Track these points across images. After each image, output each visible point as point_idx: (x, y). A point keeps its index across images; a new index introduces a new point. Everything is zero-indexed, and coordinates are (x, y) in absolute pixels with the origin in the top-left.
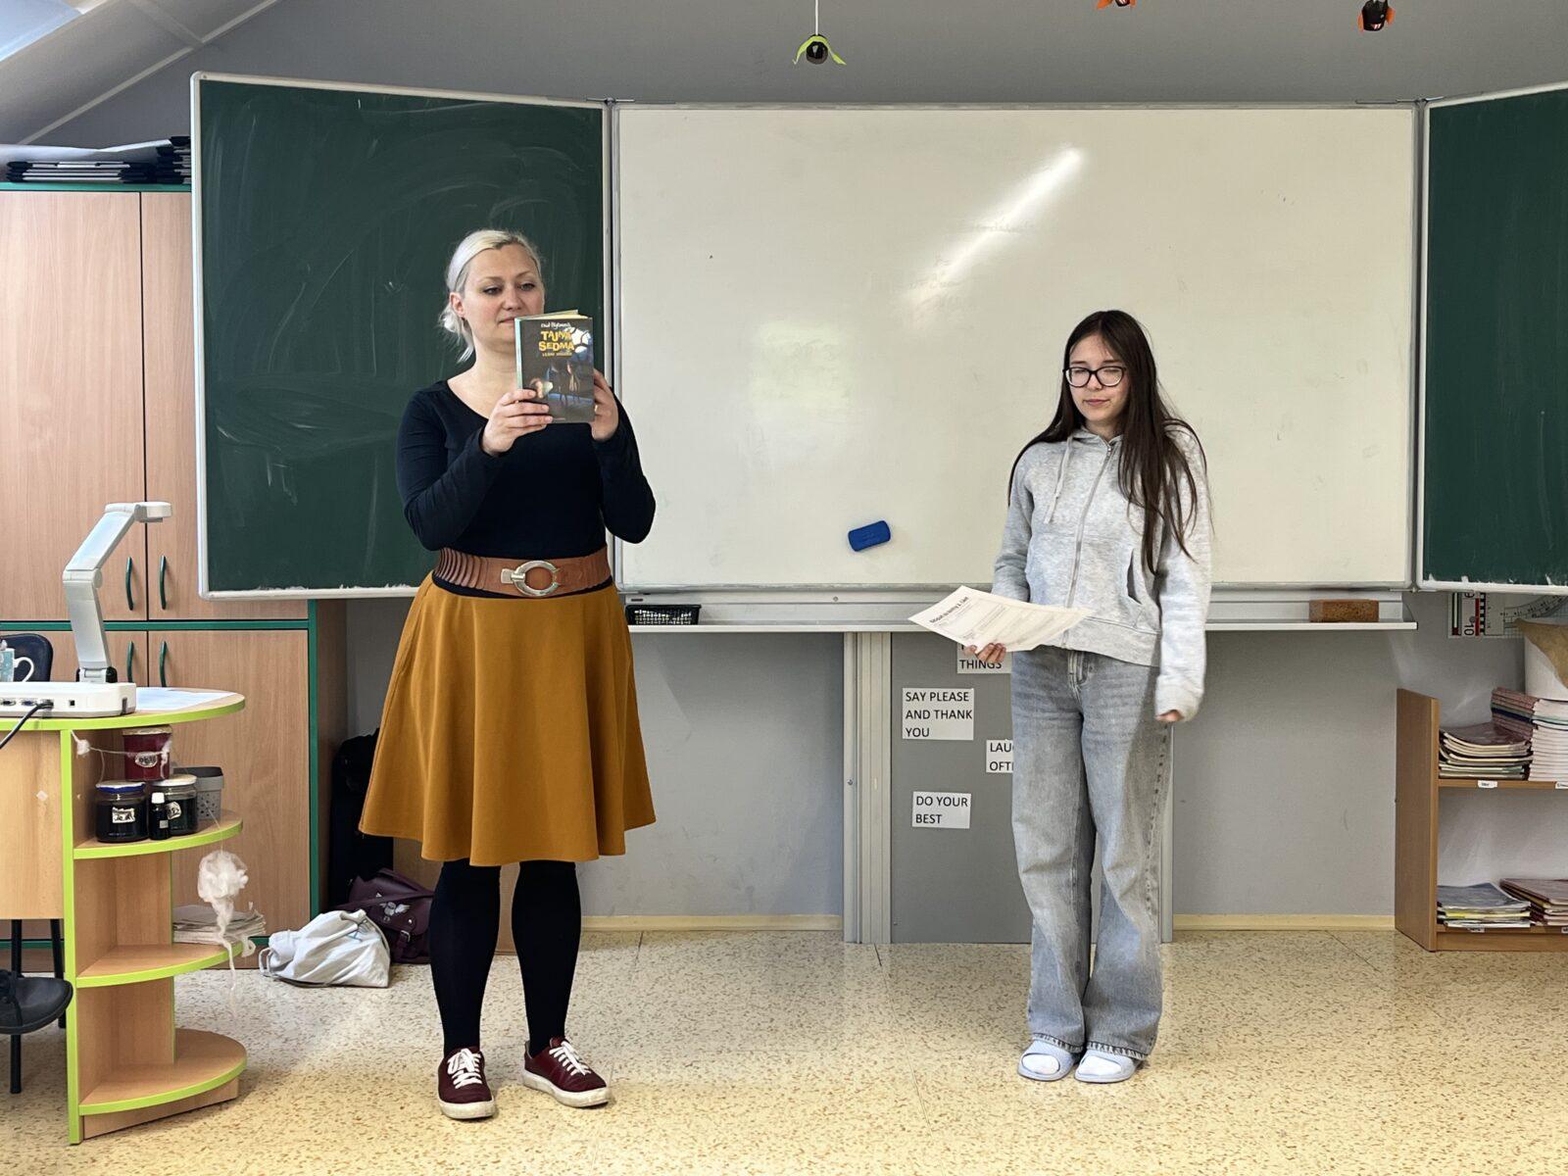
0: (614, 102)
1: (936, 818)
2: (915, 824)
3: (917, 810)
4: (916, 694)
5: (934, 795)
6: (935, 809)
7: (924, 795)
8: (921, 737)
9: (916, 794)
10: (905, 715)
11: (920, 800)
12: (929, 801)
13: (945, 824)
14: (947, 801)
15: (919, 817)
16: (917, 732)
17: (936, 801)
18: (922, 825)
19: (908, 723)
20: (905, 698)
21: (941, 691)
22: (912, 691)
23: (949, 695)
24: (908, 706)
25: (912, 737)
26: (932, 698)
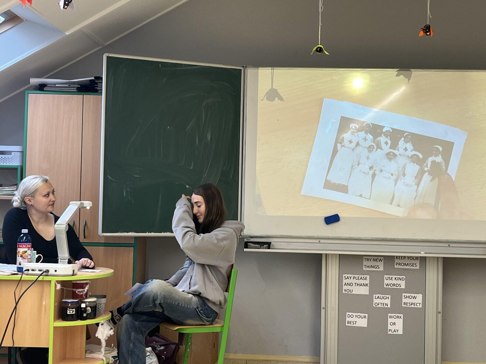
1: (355, 323)
2: (347, 325)
3: (348, 319)
4: (348, 277)
6: (354, 319)
8: (350, 293)
9: (347, 313)
10: (344, 284)
11: (349, 316)
12: (352, 316)
13: (357, 325)
14: (359, 317)
15: (348, 322)
16: (348, 291)
17: (355, 316)
19: (345, 287)
20: (344, 278)
21: (357, 276)
23: (360, 278)
24: (345, 281)
26: (354, 279)
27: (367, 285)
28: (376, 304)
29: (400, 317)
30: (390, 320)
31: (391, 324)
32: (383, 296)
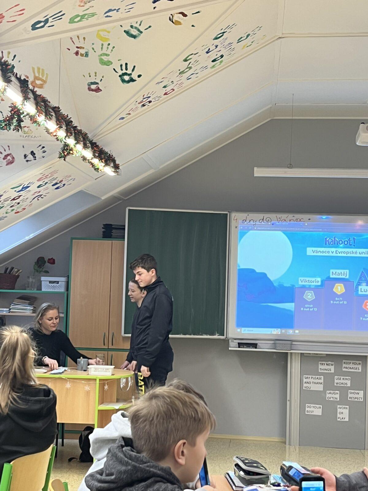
0: (231, 212)
1: (312, 412)
2: (306, 413)
3: (307, 409)
5: (312, 405)
6: (312, 409)
7: (309, 405)
8: (308, 389)
9: (307, 405)
10: (304, 382)
11: (308, 407)
12: (310, 407)
13: (314, 414)
14: (315, 407)
15: (307, 411)
16: (307, 387)
17: (312, 407)
18: (308, 413)
19: (305, 385)
20: (304, 378)
23: (316, 378)
24: (305, 380)
25: (306, 389)
26: (311, 378)
27: (322, 383)
28: (328, 398)
29: (347, 408)
30: (339, 410)
31: (340, 413)
32: (334, 392)
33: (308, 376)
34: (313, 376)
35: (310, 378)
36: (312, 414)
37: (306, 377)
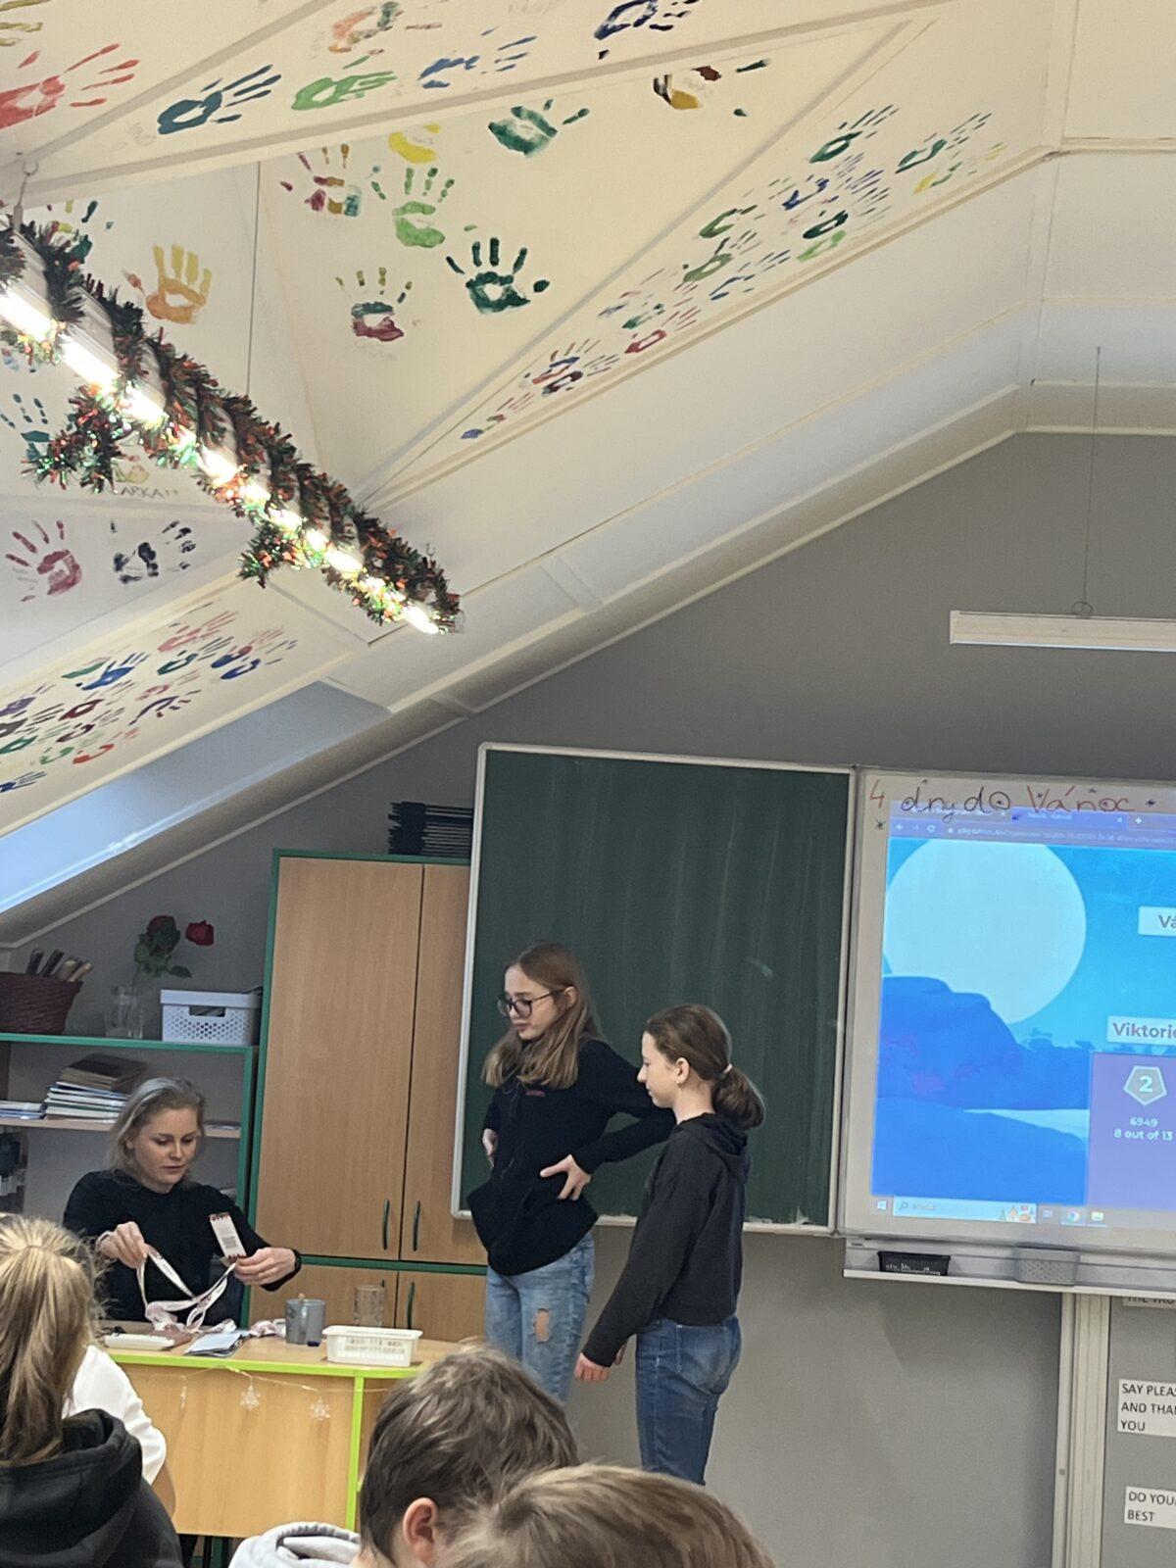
0: (862, 768)
1: (1148, 1516)
2: (1127, 1521)
3: (1129, 1506)
4: (1132, 1386)
5: (1148, 1492)
6: (1148, 1506)
7: (1137, 1490)
8: (1137, 1431)
9: (1129, 1490)
10: (1120, 1406)
11: (1133, 1496)
12: (1142, 1497)
13: (1157, 1522)
14: (1161, 1499)
15: (1131, 1513)
16: (1132, 1426)
17: (1149, 1498)
18: (1134, 1521)
19: (1124, 1416)
20: (1121, 1389)
21: (1158, 1385)
22: (1129, 1383)
23: (1166, 1390)
24: (1124, 1398)
25: (1127, 1430)
26: (1148, 1391)
33: (1136, 1383)
34: (1153, 1384)
35: (1144, 1390)
36: (1148, 1523)
37: (1128, 1387)
